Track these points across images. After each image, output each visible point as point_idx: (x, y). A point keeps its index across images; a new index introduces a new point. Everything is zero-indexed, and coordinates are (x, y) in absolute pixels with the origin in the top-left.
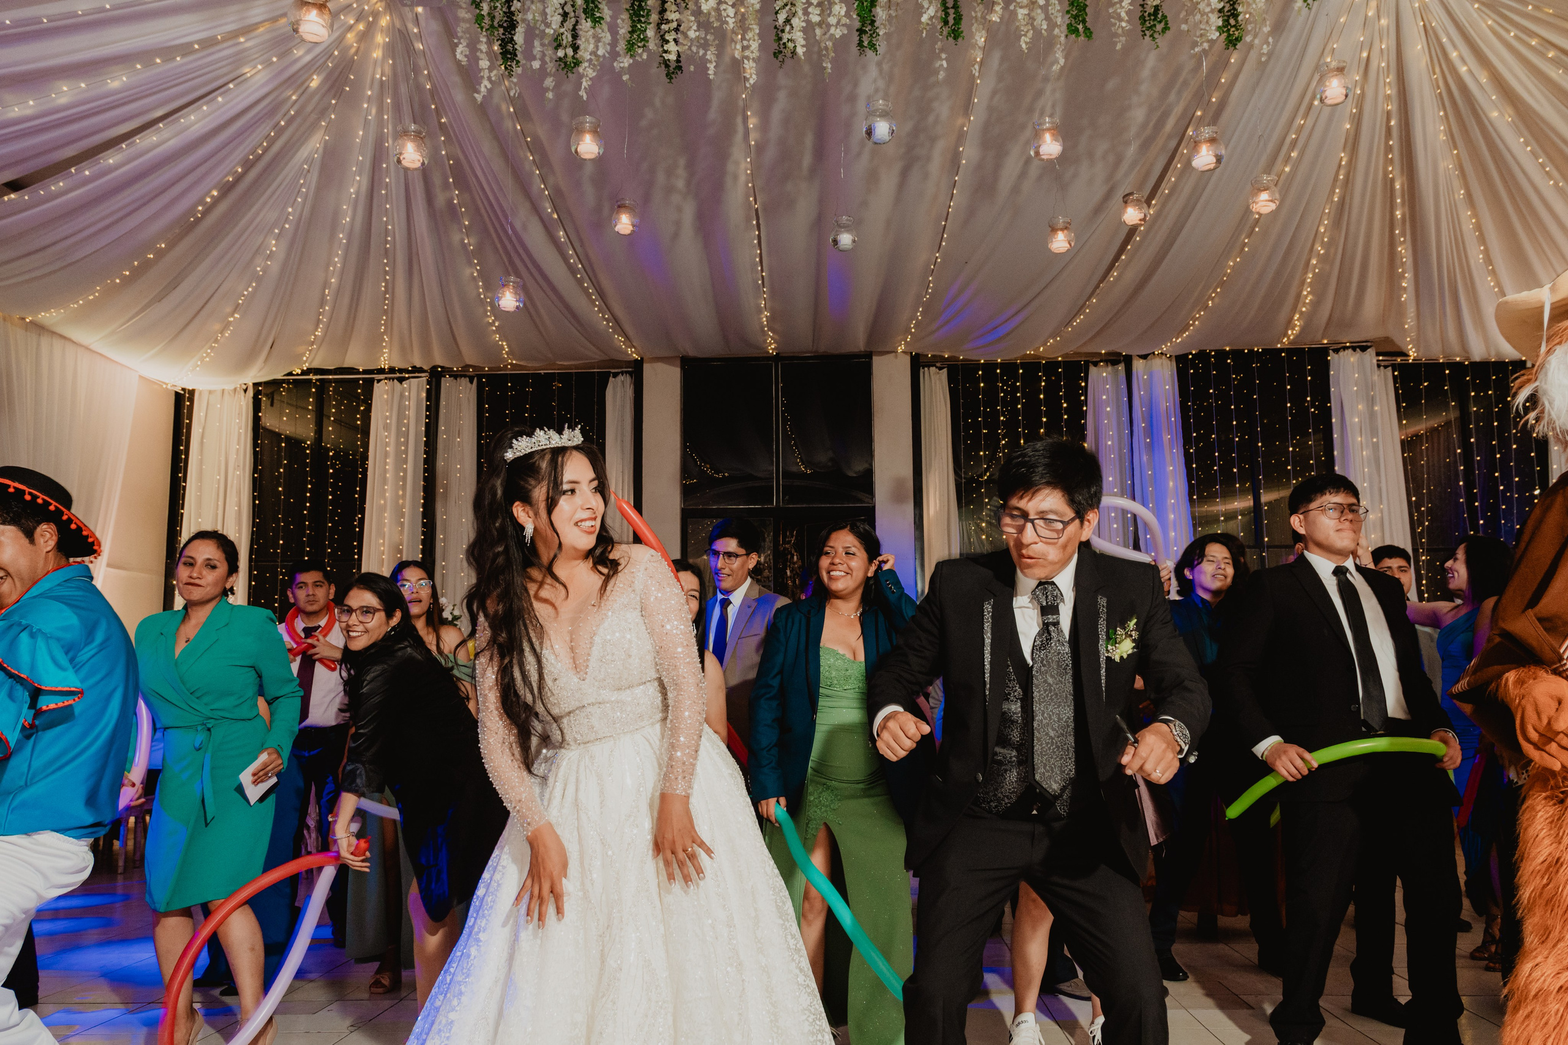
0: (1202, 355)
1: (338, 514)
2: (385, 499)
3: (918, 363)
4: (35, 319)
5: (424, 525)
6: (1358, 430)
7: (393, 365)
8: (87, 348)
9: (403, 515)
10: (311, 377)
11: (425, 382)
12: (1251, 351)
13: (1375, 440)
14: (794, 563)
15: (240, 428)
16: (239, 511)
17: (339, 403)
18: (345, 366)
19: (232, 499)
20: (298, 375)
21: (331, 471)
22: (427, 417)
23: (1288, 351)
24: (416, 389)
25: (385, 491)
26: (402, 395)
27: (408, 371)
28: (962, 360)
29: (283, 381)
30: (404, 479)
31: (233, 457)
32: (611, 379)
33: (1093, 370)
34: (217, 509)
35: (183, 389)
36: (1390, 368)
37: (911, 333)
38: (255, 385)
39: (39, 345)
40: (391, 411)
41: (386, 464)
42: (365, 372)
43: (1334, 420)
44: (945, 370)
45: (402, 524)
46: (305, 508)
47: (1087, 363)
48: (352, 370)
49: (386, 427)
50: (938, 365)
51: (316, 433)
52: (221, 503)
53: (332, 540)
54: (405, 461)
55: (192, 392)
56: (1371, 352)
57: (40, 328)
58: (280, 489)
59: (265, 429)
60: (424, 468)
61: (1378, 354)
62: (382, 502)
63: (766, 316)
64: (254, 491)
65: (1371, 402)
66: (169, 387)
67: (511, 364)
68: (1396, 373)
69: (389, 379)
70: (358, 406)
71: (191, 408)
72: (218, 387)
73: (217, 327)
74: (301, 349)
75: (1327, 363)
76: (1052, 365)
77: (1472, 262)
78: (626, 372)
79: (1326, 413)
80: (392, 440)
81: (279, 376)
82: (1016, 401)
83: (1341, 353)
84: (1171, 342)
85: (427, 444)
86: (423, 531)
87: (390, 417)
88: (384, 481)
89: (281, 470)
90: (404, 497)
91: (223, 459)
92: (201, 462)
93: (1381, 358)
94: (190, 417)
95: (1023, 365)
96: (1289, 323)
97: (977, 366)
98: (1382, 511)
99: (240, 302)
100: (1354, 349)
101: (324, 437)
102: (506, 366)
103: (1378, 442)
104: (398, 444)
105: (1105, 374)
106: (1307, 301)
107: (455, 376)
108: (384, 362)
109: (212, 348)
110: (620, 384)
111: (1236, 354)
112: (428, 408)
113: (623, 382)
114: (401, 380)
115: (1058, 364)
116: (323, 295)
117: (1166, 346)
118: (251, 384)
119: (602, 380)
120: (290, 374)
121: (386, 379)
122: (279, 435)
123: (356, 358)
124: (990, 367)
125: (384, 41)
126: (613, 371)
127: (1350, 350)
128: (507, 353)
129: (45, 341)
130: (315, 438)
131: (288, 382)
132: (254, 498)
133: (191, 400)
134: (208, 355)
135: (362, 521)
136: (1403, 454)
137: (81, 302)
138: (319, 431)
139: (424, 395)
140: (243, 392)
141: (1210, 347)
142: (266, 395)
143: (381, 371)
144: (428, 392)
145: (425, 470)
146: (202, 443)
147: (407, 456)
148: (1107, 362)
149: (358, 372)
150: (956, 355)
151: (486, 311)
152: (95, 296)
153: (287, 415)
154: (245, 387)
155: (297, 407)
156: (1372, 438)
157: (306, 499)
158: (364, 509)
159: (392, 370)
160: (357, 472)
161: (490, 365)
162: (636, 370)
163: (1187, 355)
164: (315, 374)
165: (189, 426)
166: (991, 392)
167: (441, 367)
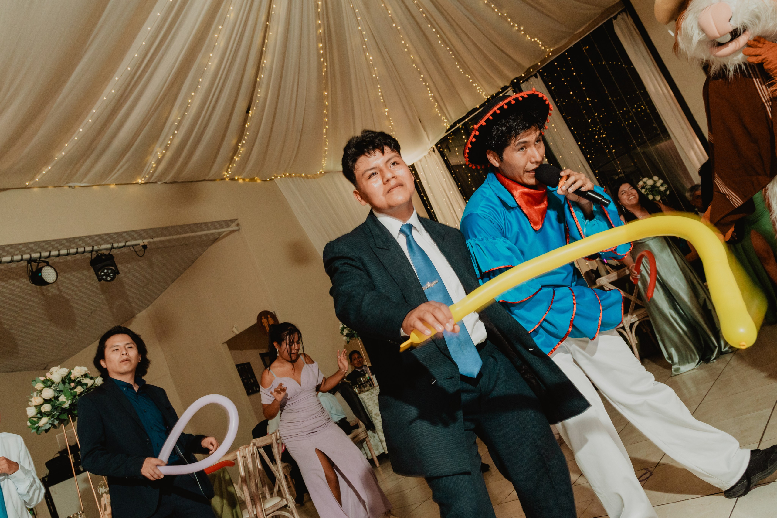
4: (325, 170)
7: (491, 94)
10: (458, 125)
15: (441, 170)
18: (470, 109)
20: (451, 129)
29: (447, 136)
31: (446, 186)
32: (614, 22)
34: (452, 214)
38: (436, 145)
39: (334, 182)
48: (474, 110)
52: (452, 211)
57: (330, 173)
59: (453, 165)
64: (463, 197)
67: (551, 52)
72: (421, 156)
73: (386, 123)
78: (621, 12)
81: (443, 135)
89: (469, 180)
91: (442, 189)
92: (433, 196)
99: (382, 101)
102: (548, 55)
107: (526, 79)
108: (486, 96)
110: (620, 21)
113: (623, 19)
118: (434, 147)
119: (609, 25)
120: (447, 131)
122: (459, 163)
123: (472, 104)
126: (612, 16)
128: (542, 45)
131: (450, 135)
133: (415, 169)
137: (327, 149)
140: (433, 153)
142: (444, 148)
153: (458, 151)
154: (432, 149)
155: (460, 145)
161: (540, 61)
162: (626, 6)
164: (459, 123)
167: (516, 79)
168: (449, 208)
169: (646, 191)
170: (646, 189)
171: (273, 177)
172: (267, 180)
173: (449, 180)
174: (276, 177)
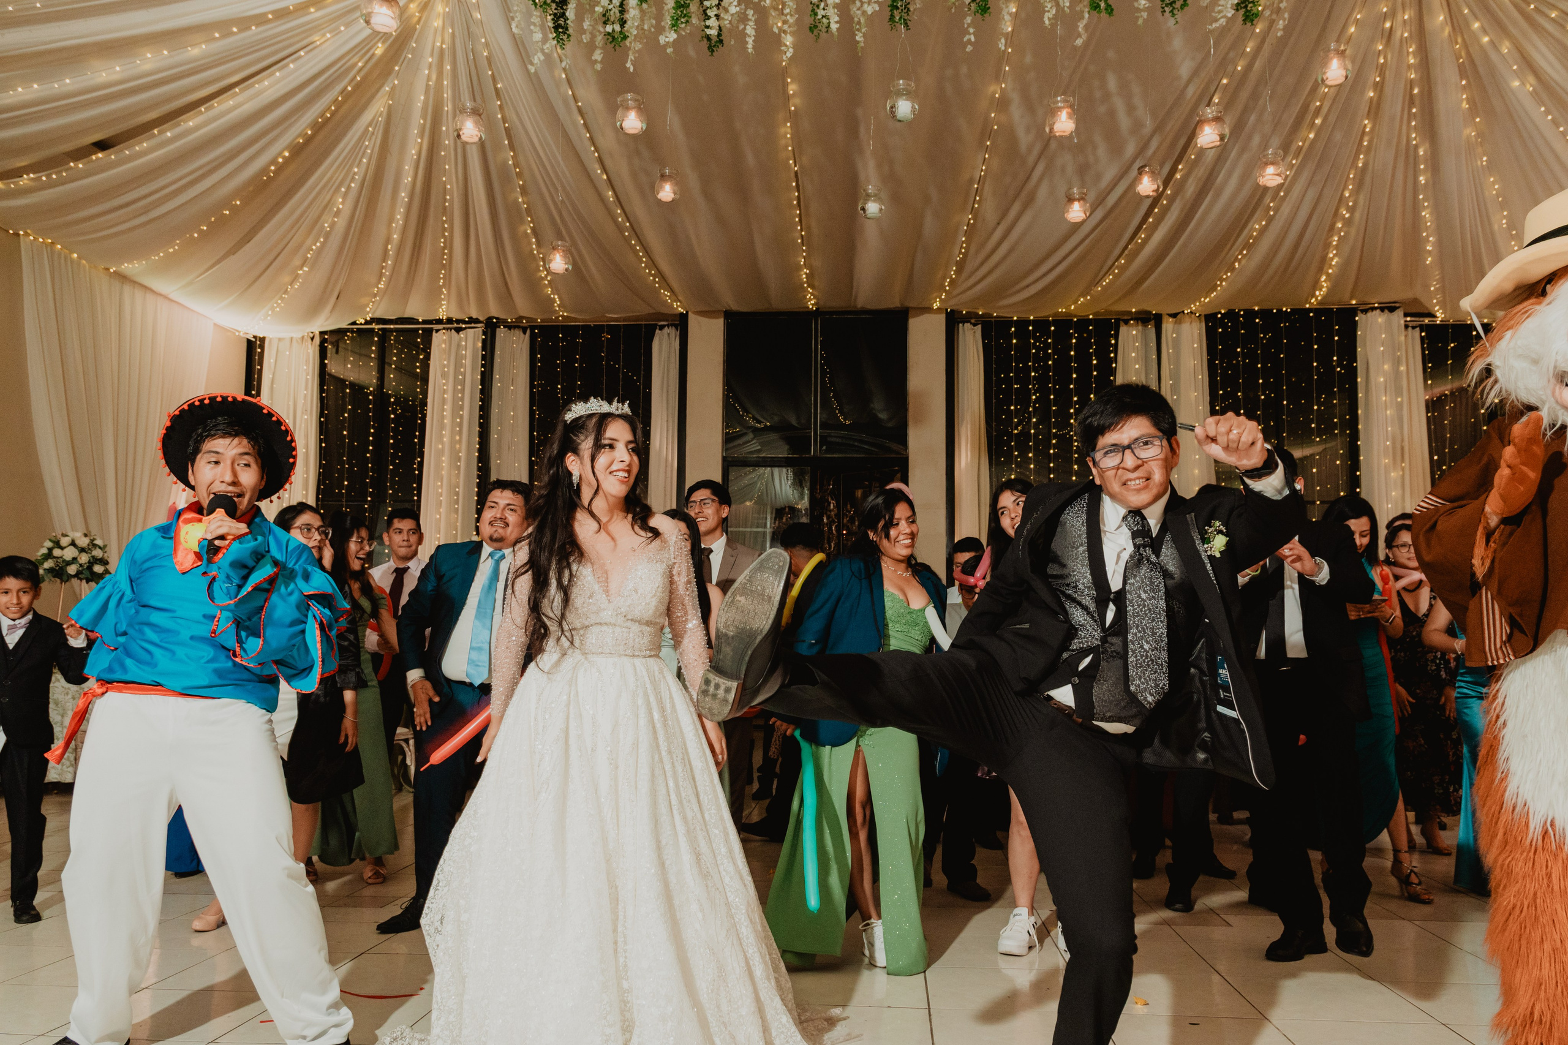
0: (1231, 314)
1: (397, 458)
2: (443, 443)
3: (953, 320)
4: (119, 269)
5: (479, 469)
6: (1383, 391)
7: (451, 316)
8: (166, 297)
9: (459, 460)
10: (374, 326)
11: (481, 333)
12: (1280, 311)
13: (1399, 399)
14: (830, 511)
15: (308, 374)
16: (307, 453)
17: (400, 352)
18: (406, 316)
20: (361, 324)
21: (392, 416)
22: (483, 366)
23: (1318, 312)
24: (472, 339)
25: (441, 436)
26: (459, 345)
27: (464, 322)
28: (996, 317)
29: (347, 330)
30: (460, 425)
31: (301, 402)
32: (657, 331)
33: (1123, 329)
35: (255, 337)
36: (1418, 329)
37: (946, 291)
38: (322, 333)
39: (121, 294)
40: (449, 362)
41: (443, 410)
42: (425, 322)
43: (1359, 380)
44: (980, 326)
45: (458, 468)
46: (368, 451)
47: (1118, 321)
48: (412, 321)
49: (444, 375)
50: (973, 321)
51: (378, 381)
53: (393, 482)
54: (462, 408)
55: (263, 340)
56: (1400, 313)
57: (122, 277)
58: (345, 433)
59: (330, 375)
60: (480, 415)
61: (1406, 315)
62: (440, 446)
63: (806, 273)
64: (321, 434)
65: (1397, 362)
66: (241, 334)
67: (562, 316)
68: (1423, 334)
69: (447, 329)
70: (418, 354)
71: (262, 354)
72: (286, 335)
73: (287, 279)
74: (364, 300)
75: (1356, 322)
76: (1083, 322)
77: (1496, 227)
78: (672, 325)
79: (1352, 373)
80: (450, 387)
81: (344, 325)
82: (1048, 357)
83: (1369, 314)
84: (1200, 302)
85: (482, 392)
87: (448, 366)
88: (442, 427)
89: (346, 415)
90: (460, 441)
91: (291, 403)
93: (1408, 319)
94: (261, 364)
95: (1055, 322)
96: (1316, 285)
97: (1009, 323)
98: (1403, 469)
99: (309, 256)
100: (1382, 309)
101: (386, 384)
102: (557, 318)
103: (1402, 401)
104: (455, 391)
105: (1134, 332)
106: (1333, 263)
107: (510, 327)
108: (442, 314)
109: (281, 298)
110: (666, 336)
111: (1265, 313)
112: (484, 357)
113: (669, 334)
114: (458, 330)
115: (1089, 322)
116: (386, 251)
117: (1195, 305)
118: (317, 333)
119: (649, 332)
120: (354, 323)
121: (444, 329)
122: (343, 381)
123: (416, 309)
124: (1022, 324)
125: (444, 11)
126: (659, 323)
127: (1378, 311)
128: (559, 306)
129: (127, 289)
130: (378, 385)
131: (352, 331)
132: (321, 441)
133: (262, 347)
134: (279, 305)
135: (421, 464)
136: (1427, 413)
137: (161, 254)
138: (381, 377)
139: (480, 344)
140: (310, 340)
141: (1239, 306)
142: (332, 343)
143: (439, 321)
144: (484, 342)
145: (481, 417)
147: (463, 403)
148: (1136, 319)
149: (417, 322)
150: (989, 311)
151: (538, 266)
152: (174, 249)
153: (351, 363)
154: (312, 335)
155: (360, 355)
156: (1397, 397)
157: (368, 443)
158: (423, 453)
159: (450, 321)
160: (416, 418)
161: (543, 317)
162: (681, 323)
163: (1216, 314)
164: (378, 324)
165: (260, 371)
166: (1023, 348)
167: (496, 318)
171: (21, 233)
172: (8, 232)
173: (312, 396)
174: (27, 234)
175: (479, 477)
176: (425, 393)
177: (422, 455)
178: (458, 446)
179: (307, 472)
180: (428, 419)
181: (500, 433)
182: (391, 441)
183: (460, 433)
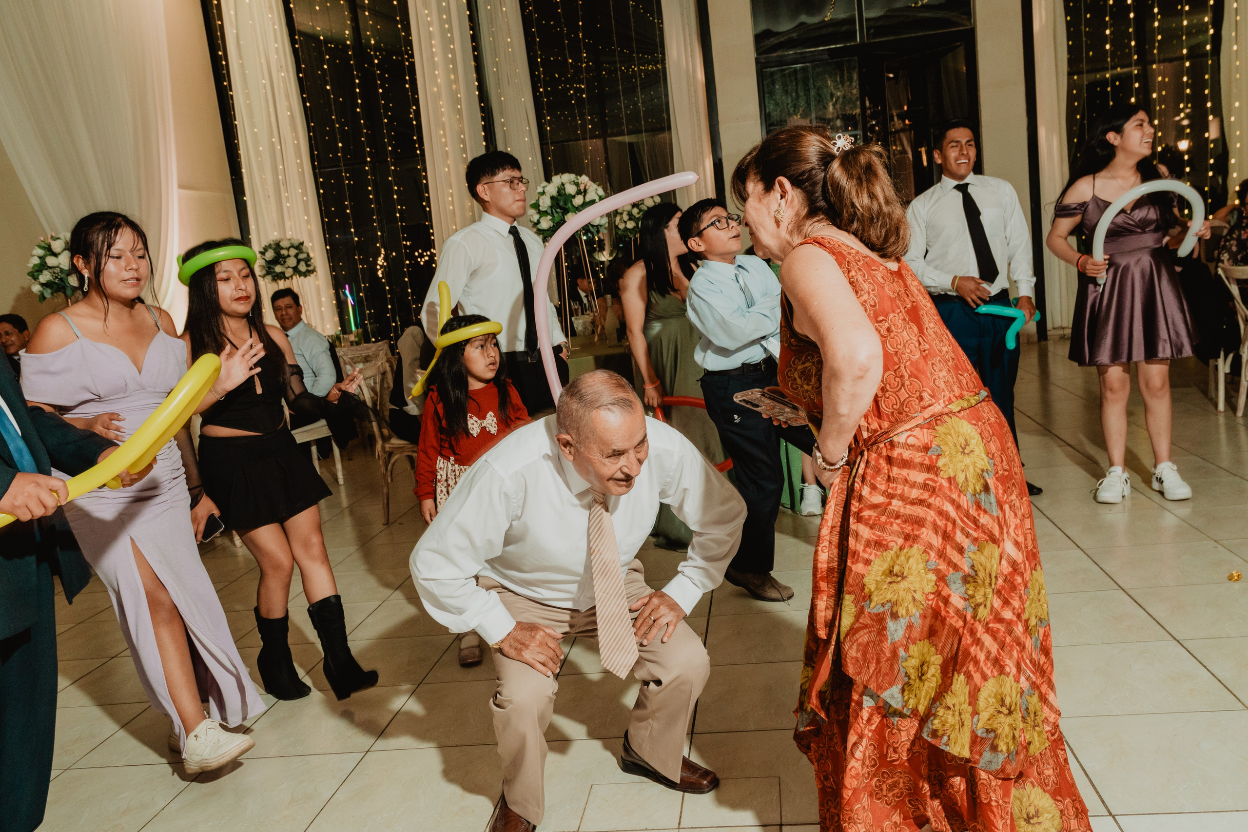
1: (390, 109)
2: (437, 85)
5: (482, 110)
9: (458, 101)
15: (274, 24)
16: (292, 117)
19: (282, 105)
21: (376, 61)
25: (435, 77)
30: (454, 61)
31: (273, 57)
41: (432, 46)
45: (459, 112)
46: (357, 105)
51: (352, 21)
52: (272, 110)
53: (391, 138)
54: (452, 41)
58: (328, 88)
60: (472, 47)
62: (435, 89)
64: (302, 93)
71: (219, 7)
80: (434, 18)
85: (470, 18)
86: (482, 117)
88: (434, 66)
89: (325, 67)
90: (456, 81)
91: (263, 61)
92: (242, 67)
94: (221, 19)
101: (361, 24)
104: (441, 22)
132: (304, 101)
135: (418, 112)
138: (355, 19)
145: (475, 49)
146: (238, 45)
147: (452, 34)
153: (318, 4)
157: (355, 96)
158: (418, 99)
160: (403, 61)
165: (222, 26)
168: (267, 101)
169: (638, 213)
170: (640, 210)
173: (284, 50)
175: (483, 119)
176: (407, 27)
177: (416, 102)
178: (454, 87)
179: (297, 138)
180: (417, 60)
181: (496, 65)
182: (381, 91)
183: (455, 70)
